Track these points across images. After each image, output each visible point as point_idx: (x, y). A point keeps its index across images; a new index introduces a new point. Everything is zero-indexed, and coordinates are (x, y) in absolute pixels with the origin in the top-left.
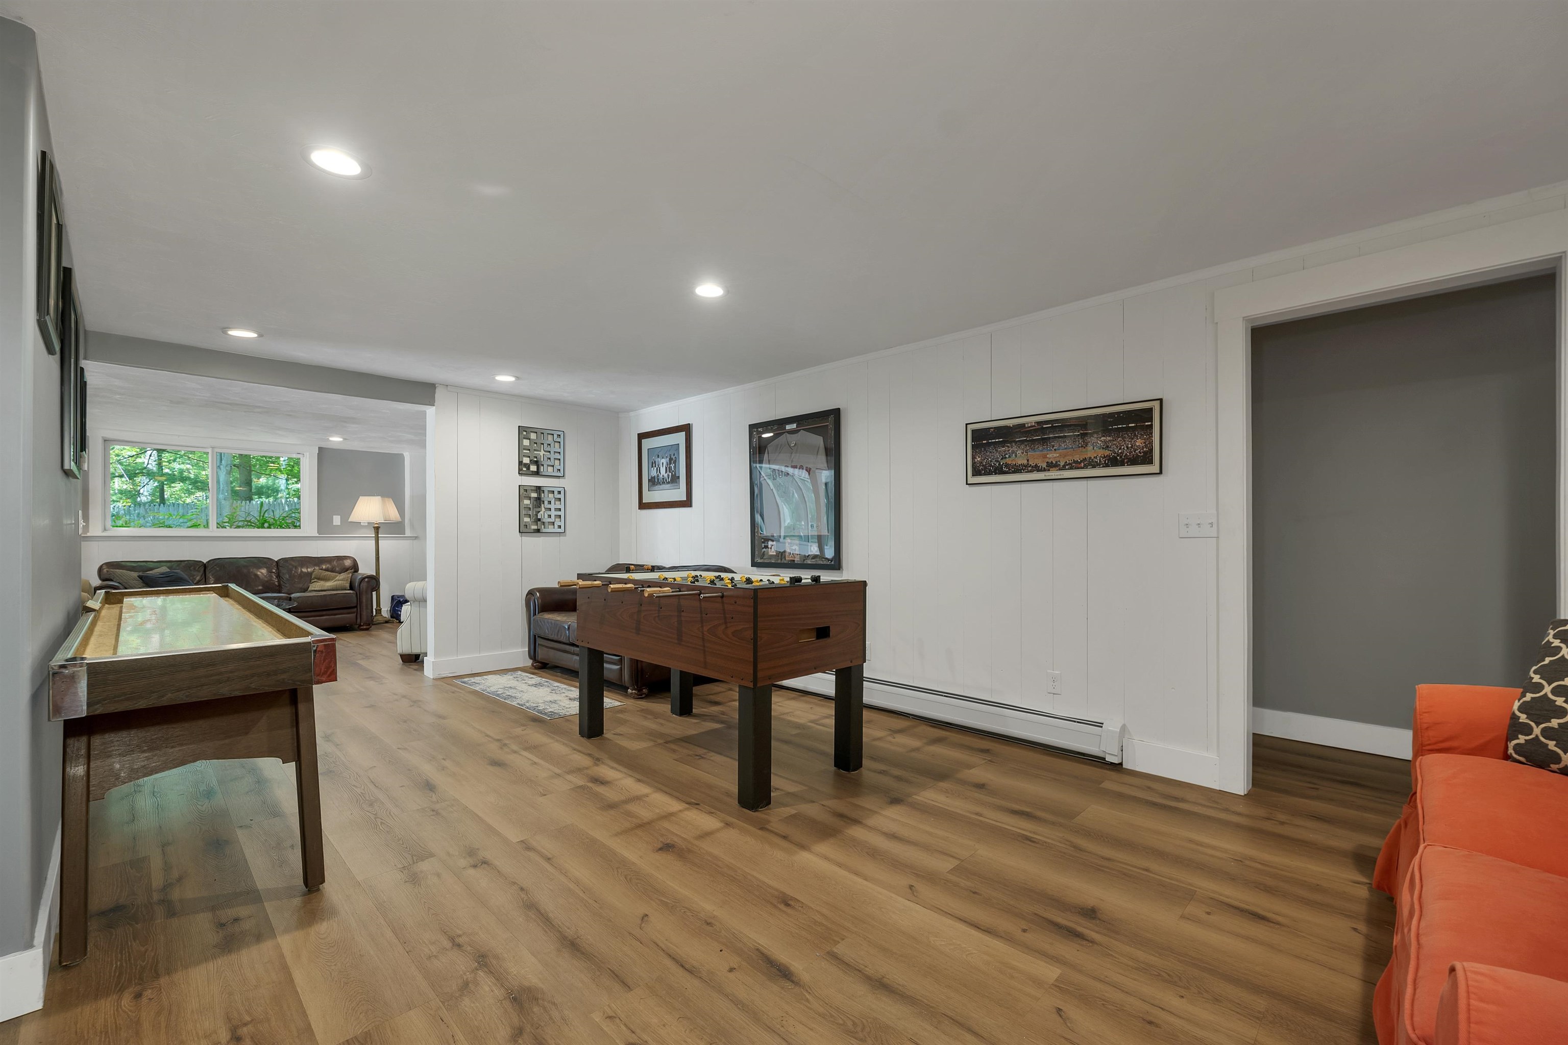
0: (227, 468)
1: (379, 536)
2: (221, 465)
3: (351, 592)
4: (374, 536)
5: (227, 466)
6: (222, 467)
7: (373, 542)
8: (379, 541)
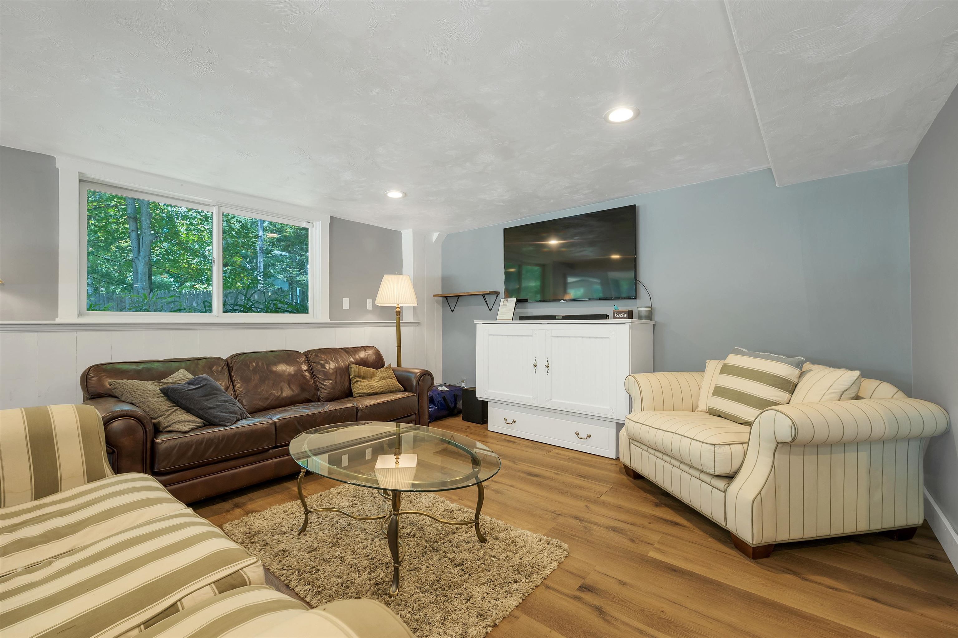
0: (145, 259)
1: (401, 321)
2: (139, 256)
3: (406, 394)
4: (395, 321)
5: (145, 257)
6: (140, 258)
7: (395, 329)
8: (401, 327)
